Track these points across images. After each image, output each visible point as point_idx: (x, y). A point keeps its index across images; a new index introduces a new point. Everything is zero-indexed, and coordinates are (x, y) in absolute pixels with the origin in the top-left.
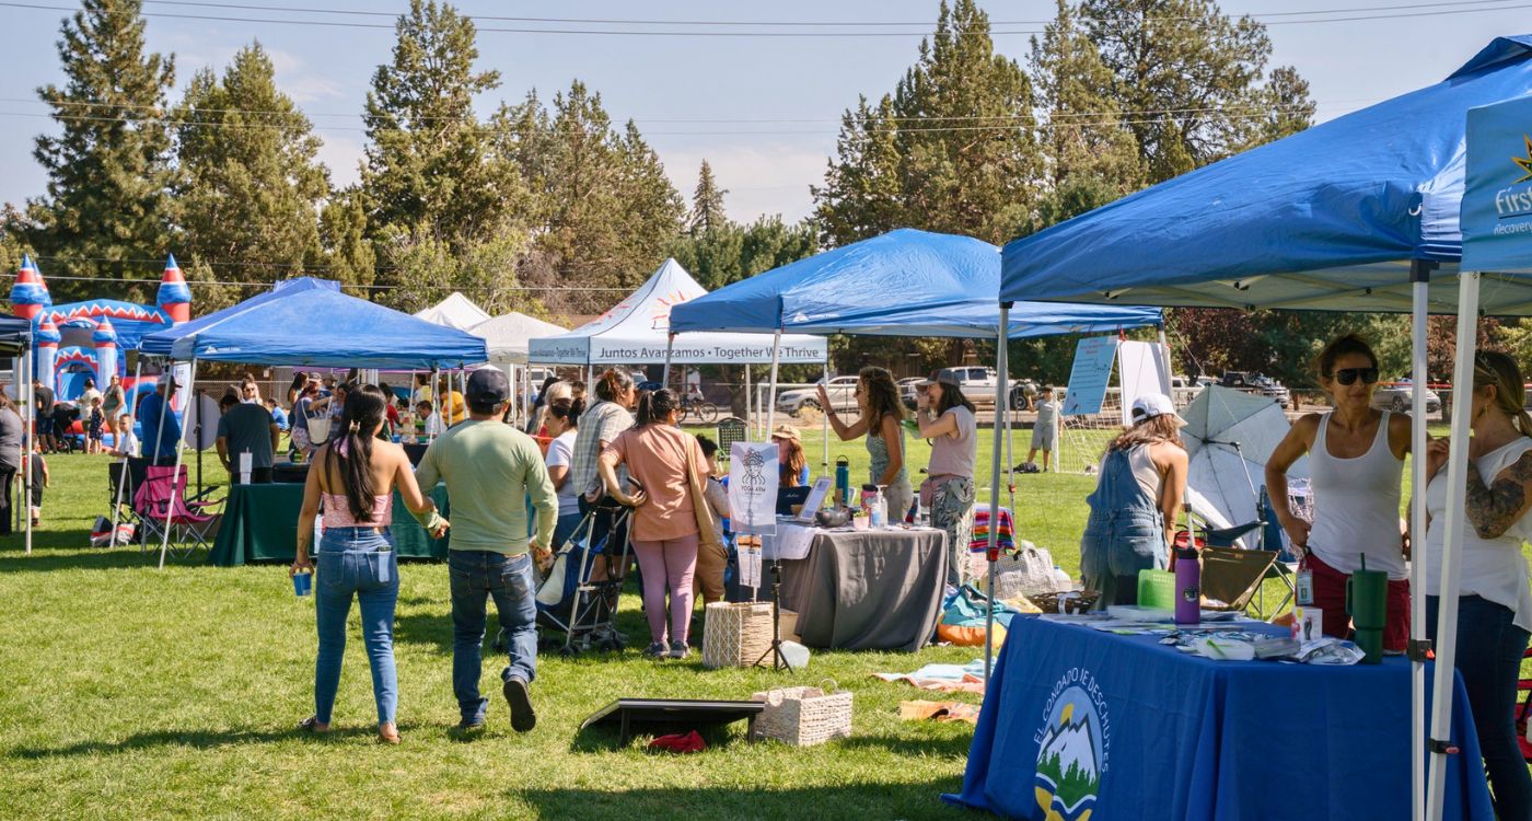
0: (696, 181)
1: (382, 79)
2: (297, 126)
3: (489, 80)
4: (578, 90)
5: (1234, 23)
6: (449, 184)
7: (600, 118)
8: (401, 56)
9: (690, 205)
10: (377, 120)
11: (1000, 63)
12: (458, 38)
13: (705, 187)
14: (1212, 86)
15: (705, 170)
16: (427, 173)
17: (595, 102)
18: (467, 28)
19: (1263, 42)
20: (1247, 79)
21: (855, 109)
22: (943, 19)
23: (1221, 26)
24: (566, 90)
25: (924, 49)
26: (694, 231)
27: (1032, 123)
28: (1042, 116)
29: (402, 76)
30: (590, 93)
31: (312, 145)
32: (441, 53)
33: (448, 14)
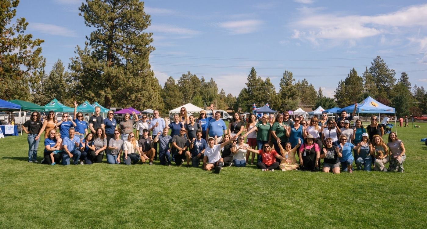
0: (319, 89)
1: (281, 80)
2: (273, 86)
3: (294, 80)
4: (305, 80)
5: (390, 70)
6: (289, 92)
7: (307, 83)
8: (284, 77)
9: (318, 92)
10: (281, 85)
11: (358, 77)
12: (291, 75)
13: (320, 90)
14: (387, 78)
15: (320, 88)
16: (287, 91)
17: (307, 81)
18: (292, 74)
19: (395, 72)
20: (392, 77)
21: (340, 81)
22: (351, 72)
23: (388, 71)
24: (303, 80)
25: (348, 75)
26: (318, 96)
27: (362, 84)
28: (364, 83)
29: (284, 80)
30: (306, 80)
31: (274, 88)
32: (289, 77)
33: (289, 72)
